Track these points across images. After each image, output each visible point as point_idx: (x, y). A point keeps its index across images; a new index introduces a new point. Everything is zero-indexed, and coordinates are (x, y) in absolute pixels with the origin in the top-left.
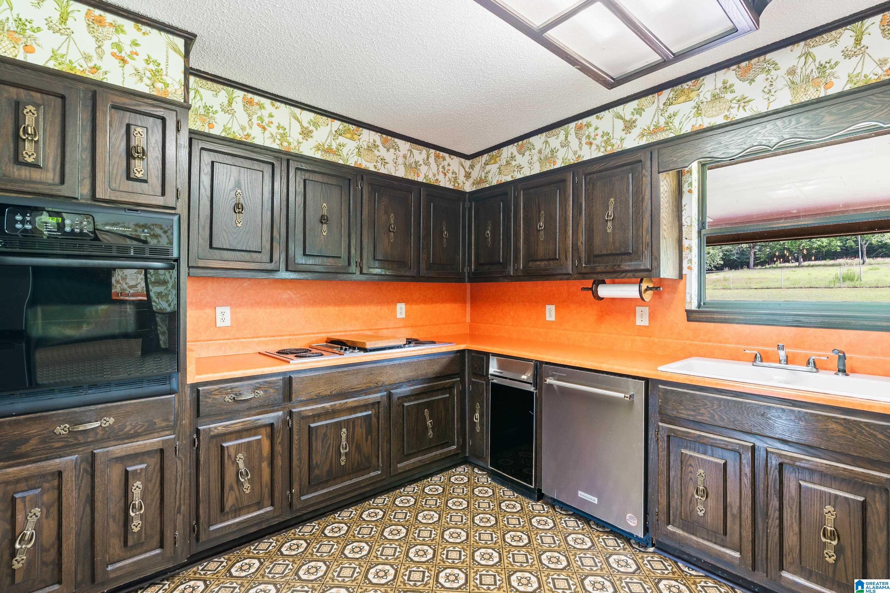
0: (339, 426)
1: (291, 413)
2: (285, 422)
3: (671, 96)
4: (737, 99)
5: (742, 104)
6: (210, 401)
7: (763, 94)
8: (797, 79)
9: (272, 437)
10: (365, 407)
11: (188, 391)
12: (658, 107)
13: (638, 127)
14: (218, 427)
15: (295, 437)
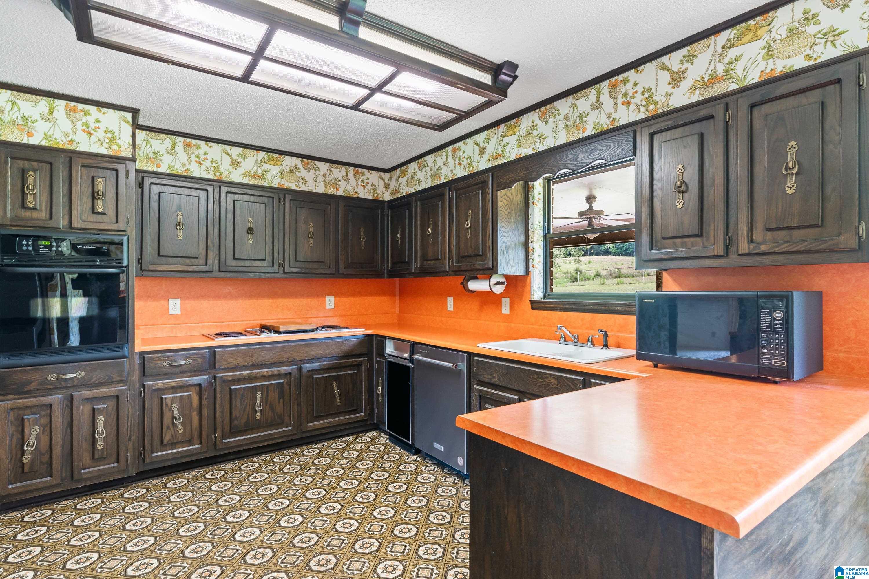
0: (255, 389)
1: (215, 378)
2: (210, 384)
3: (505, 130)
4: (539, 135)
5: (542, 140)
6: (152, 365)
7: (552, 133)
8: (569, 124)
9: (200, 395)
10: (278, 376)
11: (136, 358)
12: (498, 138)
13: (487, 153)
14: (159, 383)
15: (218, 395)
